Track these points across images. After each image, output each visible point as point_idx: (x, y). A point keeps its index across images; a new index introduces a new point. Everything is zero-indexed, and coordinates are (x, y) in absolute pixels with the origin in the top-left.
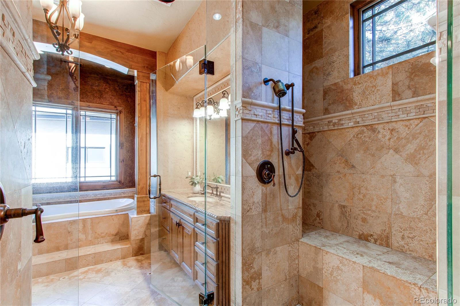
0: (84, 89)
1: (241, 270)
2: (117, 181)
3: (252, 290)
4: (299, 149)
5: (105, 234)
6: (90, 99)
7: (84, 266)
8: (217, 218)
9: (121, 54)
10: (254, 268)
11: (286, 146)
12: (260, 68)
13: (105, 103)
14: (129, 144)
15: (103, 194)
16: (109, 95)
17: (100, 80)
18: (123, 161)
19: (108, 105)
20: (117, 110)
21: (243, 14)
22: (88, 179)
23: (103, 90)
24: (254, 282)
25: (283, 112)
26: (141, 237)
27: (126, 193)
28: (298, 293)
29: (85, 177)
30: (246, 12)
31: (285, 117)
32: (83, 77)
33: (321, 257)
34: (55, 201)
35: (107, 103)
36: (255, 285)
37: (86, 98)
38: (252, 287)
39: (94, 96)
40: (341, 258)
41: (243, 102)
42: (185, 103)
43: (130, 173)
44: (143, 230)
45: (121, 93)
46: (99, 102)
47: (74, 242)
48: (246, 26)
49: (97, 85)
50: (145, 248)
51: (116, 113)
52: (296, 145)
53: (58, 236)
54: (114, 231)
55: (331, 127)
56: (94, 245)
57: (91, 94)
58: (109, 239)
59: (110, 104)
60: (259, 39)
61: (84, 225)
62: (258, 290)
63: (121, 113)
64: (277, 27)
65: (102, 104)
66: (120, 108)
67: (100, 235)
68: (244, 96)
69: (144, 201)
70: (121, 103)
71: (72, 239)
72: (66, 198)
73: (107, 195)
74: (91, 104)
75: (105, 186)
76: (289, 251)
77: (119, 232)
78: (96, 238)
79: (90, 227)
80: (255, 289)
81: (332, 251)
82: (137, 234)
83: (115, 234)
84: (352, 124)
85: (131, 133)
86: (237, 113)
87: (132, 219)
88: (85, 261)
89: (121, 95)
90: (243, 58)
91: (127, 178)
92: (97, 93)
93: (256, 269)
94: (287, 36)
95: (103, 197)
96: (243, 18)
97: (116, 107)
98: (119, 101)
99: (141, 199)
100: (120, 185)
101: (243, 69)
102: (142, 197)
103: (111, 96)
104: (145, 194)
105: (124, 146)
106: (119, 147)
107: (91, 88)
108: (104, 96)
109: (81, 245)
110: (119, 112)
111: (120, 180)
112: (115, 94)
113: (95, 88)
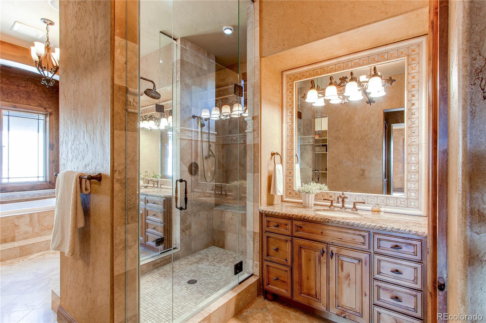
0: (9, 89)
1: (180, 224)
2: (46, 181)
3: (186, 235)
4: (212, 155)
7: (38, 252)
8: (165, 197)
10: (187, 223)
11: (205, 153)
12: (190, 109)
13: (33, 105)
15: (31, 195)
16: (37, 96)
17: (27, 81)
18: (54, 161)
19: (36, 106)
20: (47, 111)
21: (181, 79)
22: (11, 181)
23: (31, 91)
24: (187, 231)
25: (204, 134)
28: (213, 239)
29: (8, 178)
30: (183, 78)
31: (205, 137)
32: (8, 76)
33: (224, 215)
35: (35, 104)
36: (187, 232)
37: (12, 98)
38: (186, 234)
39: (20, 97)
40: (233, 213)
41: (181, 129)
45: (51, 95)
46: (26, 103)
47: (21, 235)
48: (183, 86)
49: (24, 86)
51: (45, 114)
52: (211, 154)
53: (4, 229)
55: (233, 142)
56: (41, 236)
57: (17, 95)
59: (39, 105)
60: (190, 93)
61: (31, 219)
62: (189, 236)
63: (51, 115)
64: (200, 85)
65: (30, 105)
66: (50, 110)
67: (47, 228)
68: (181, 126)
70: (51, 105)
71: (19, 232)
73: (36, 195)
74: (17, 105)
75: (33, 187)
76: (207, 215)
78: (43, 230)
79: (36, 221)
80: (188, 234)
81: (229, 211)
84: (242, 141)
86: (177, 135)
88: (38, 247)
89: (51, 97)
90: (181, 104)
92: (23, 93)
93: (188, 224)
94: (206, 90)
96: (181, 81)
97: (45, 109)
98: (49, 103)
100: (51, 186)
101: (181, 110)
103: (40, 98)
105: (54, 147)
106: (49, 148)
107: (17, 88)
108: (32, 97)
109: (28, 237)
110: (49, 113)
111: (50, 181)
112: (44, 96)
113: (22, 89)
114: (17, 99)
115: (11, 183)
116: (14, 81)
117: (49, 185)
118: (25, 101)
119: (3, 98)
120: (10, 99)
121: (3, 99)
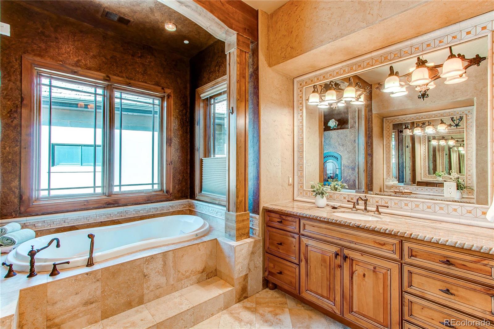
0: (123, 60)
2: (162, 190)
5: (190, 272)
6: (131, 75)
9: (221, 4)
13: (150, 83)
14: (178, 141)
16: (154, 71)
17: (144, 49)
18: (172, 163)
19: (154, 85)
20: (164, 93)
22: (124, 189)
23: (148, 63)
26: (244, 273)
27: (174, 207)
29: (120, 185)
32: (122, 42)
34: (83, 223)
35: (152, 82)
37: (126, 73)
39: (135, 71)
42: (286, 86)
43: (179, 180)
44: (246, 262)
45: (169, 71)
46: (142, 80)
47: (152, 291)
49: (140, 56)
50: (249, 288)
51: (162, 98)
53: (129, 284)
54: (199, 266)
56: (177, 290)
57: (132, 68)
58: (194, 278)
59: (156, 84)
61: (165, 262)
63: (169, 98)
65: (146, 83)
66: (168, 91)
67: (184, 275)
69: (243, 221)
70: (169, 84)
71: (149, 287)
72: (98, 217)
74: (132, 82)
75: (149, 199)
77: (207, 267)
78: (179, 280)
79: (171, 265)
82: (241, 270)
83: (201, 271)
85: (180, 125)
87: (235, 248)
88: (182, 321)
89: (169, 73)
91: (175, 187)
92: (140, 67)
95: (147, 214)
97: (163, 89)
98: (167, 81)
99: (240, 218)
100: (168, 196)
102: (242, 215)
103: (157, 73)
104: (244, 211)
105: (172, 142)
106: (166, 143)
107: (132, 59)
108: (149, 73)
109: (161, 294)
110: (167, 96)
111: (167, 189)
112: (162, 71)
113: (137, 60)
114: (132, 74)
115: (124, 193)
116: (129, 48)
117: (166, 196)
118: (141, 77)
119: (117, 72)
120: (124, 74)
121: (117, 74)
